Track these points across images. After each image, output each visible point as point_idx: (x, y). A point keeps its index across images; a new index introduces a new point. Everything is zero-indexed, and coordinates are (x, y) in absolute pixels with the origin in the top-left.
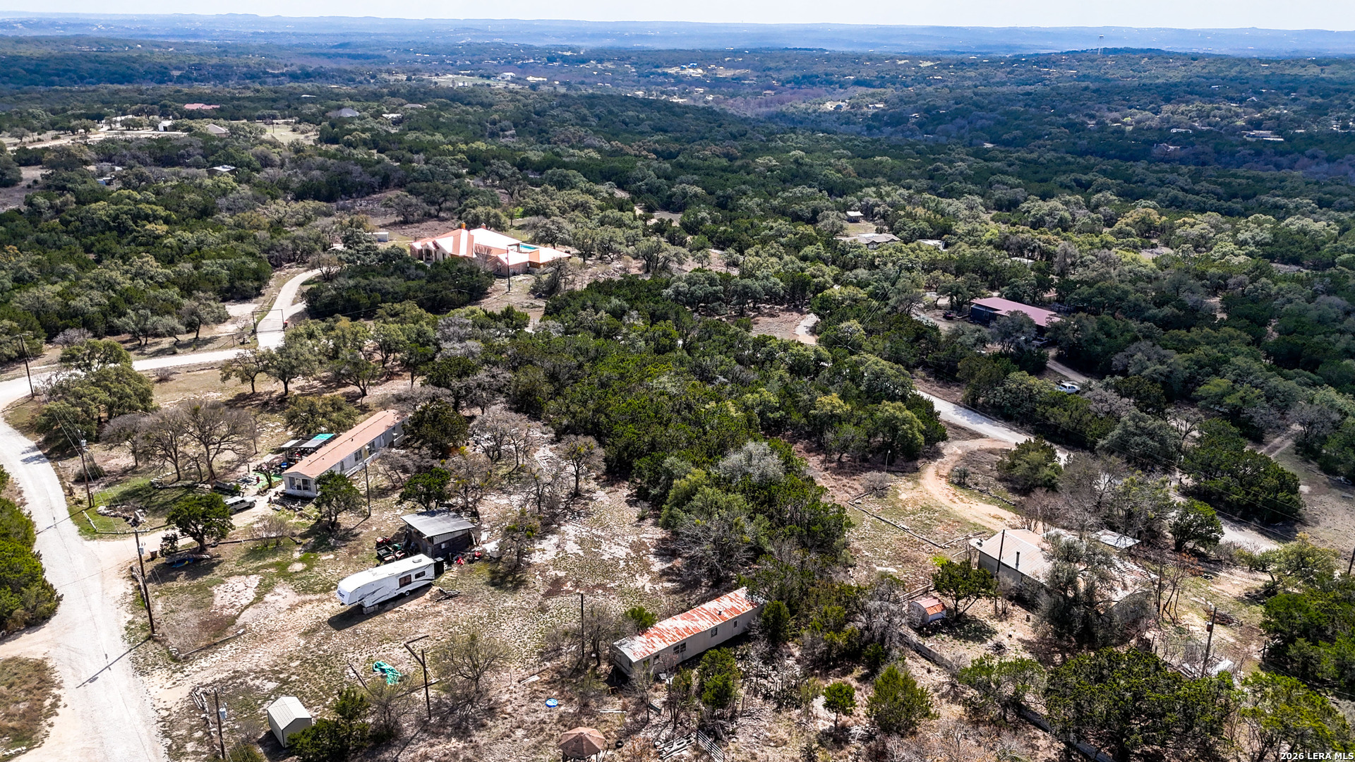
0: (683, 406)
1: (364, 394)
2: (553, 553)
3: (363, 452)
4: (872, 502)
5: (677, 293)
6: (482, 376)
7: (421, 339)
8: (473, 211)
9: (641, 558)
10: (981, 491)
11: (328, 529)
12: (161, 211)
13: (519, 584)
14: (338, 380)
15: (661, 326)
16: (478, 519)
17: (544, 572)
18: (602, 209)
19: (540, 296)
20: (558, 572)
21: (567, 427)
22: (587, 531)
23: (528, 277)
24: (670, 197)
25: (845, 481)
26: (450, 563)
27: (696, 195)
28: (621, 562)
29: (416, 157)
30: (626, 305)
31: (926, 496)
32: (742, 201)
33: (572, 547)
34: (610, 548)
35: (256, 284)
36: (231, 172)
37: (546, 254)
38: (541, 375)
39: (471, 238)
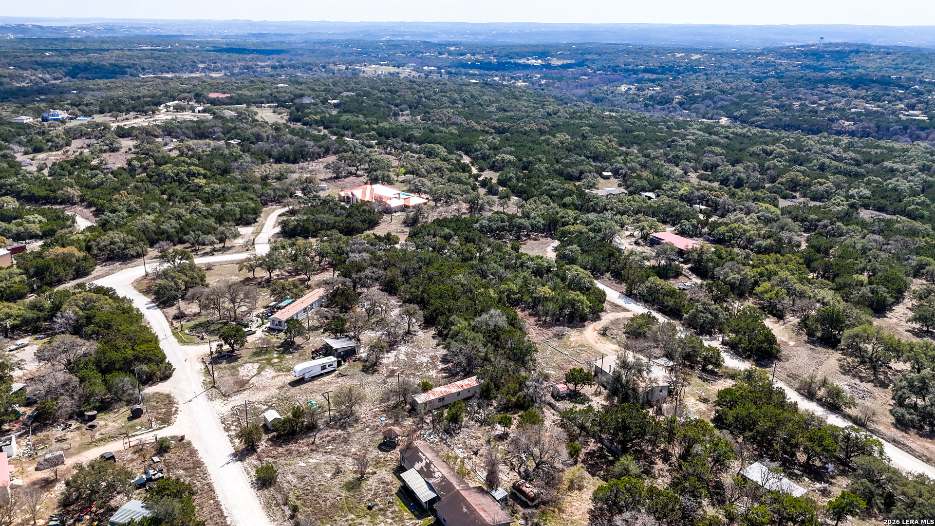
7: (339, 252)
12: (202, 171)
13: (375, 371)
14: (297, 272)
18: (451, 171)
19: (407, 226)
21: (409, 299)
23: (403, 213)
26: (345, 361)
29: (346, 132)
32: (537, 166)
33: (402, 357)
35: (254, 216)
36: (239, 144)
37: (415, 200)
39: (372, 190)
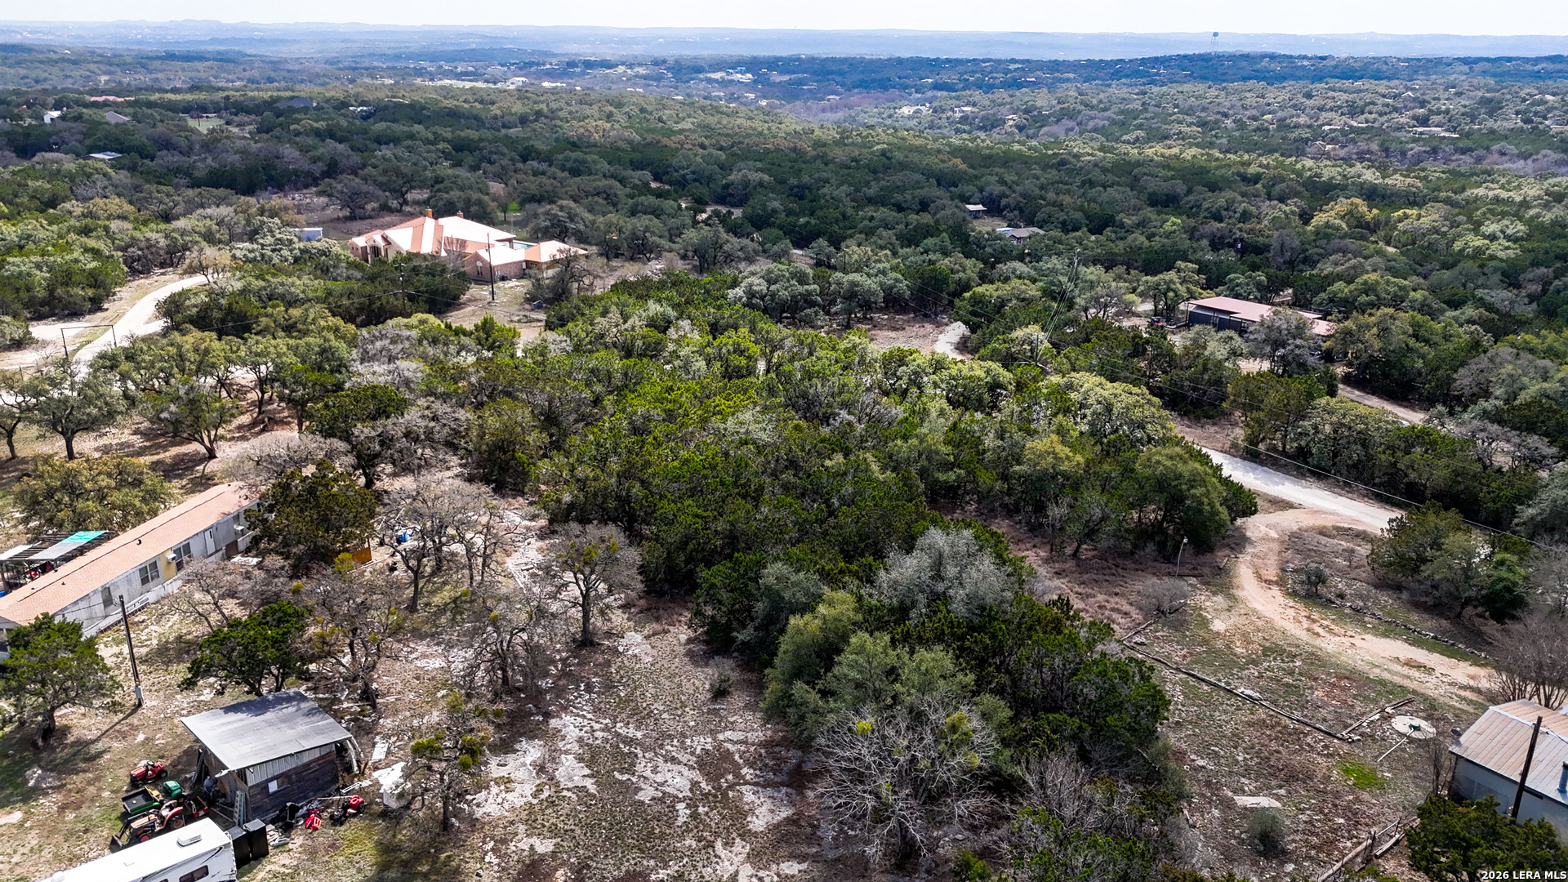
0: (783, 463)
1: (211, 455)
2: (529, 789)
3: (161, 566)
4: (1167, 640)
5: (751, 294)
6: (413, 417)
8: (446, 196)
9: (725, 795)
10: (1357, 610)
11: (34, 744)
15: (728, 340)
16: (374, 706)
17: (504, 841)
19: (539, 307)
20: (535, 841)
22: (606, 729)
23: (524, 282)
24: (726, 187)
25: (1101, 598)
27: (761, 184)
28: (681, 806)
30: (672, 313)
31: (1260, 623)
34: (655, 771)
35: (90, 292)
37: (549, 250)
38: (524, 415)
39: (439, 229)
